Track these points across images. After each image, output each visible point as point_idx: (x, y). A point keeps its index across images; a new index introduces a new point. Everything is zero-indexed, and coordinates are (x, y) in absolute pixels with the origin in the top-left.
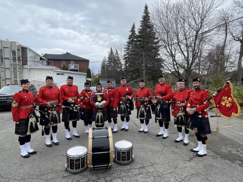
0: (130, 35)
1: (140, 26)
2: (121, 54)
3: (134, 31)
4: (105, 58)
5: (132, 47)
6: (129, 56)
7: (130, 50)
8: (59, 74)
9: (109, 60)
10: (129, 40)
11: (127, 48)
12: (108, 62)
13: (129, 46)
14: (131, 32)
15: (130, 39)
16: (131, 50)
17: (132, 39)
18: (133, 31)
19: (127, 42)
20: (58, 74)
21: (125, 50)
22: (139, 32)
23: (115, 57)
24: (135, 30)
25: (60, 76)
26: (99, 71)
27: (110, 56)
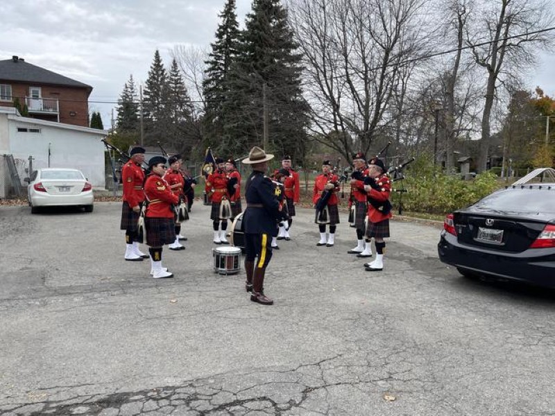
0: (221, 24)
1: (253, 9)
2: (193, 76)
3: (233, 16)
4: (131, 79)
5: (225, 60)
6: (217, 85)
7: (221, 69)
8: (25, 130)
9: (149, 88)
10: (217, 40)
11: (212, 63)
12: (148, 97)
13: (218, 58)
14: (224, 16)
15: (219, 36)
16: (223, 69)
17: (225, 36)
18: (229, 14)
19: (212, 45)
20: (20, 130)
21: (206, 69)
22: (249, 25)
23: (169, 82)
24: (235, 12)
25: (29, 135)
26: (113, 120)
27: (153, 78)
